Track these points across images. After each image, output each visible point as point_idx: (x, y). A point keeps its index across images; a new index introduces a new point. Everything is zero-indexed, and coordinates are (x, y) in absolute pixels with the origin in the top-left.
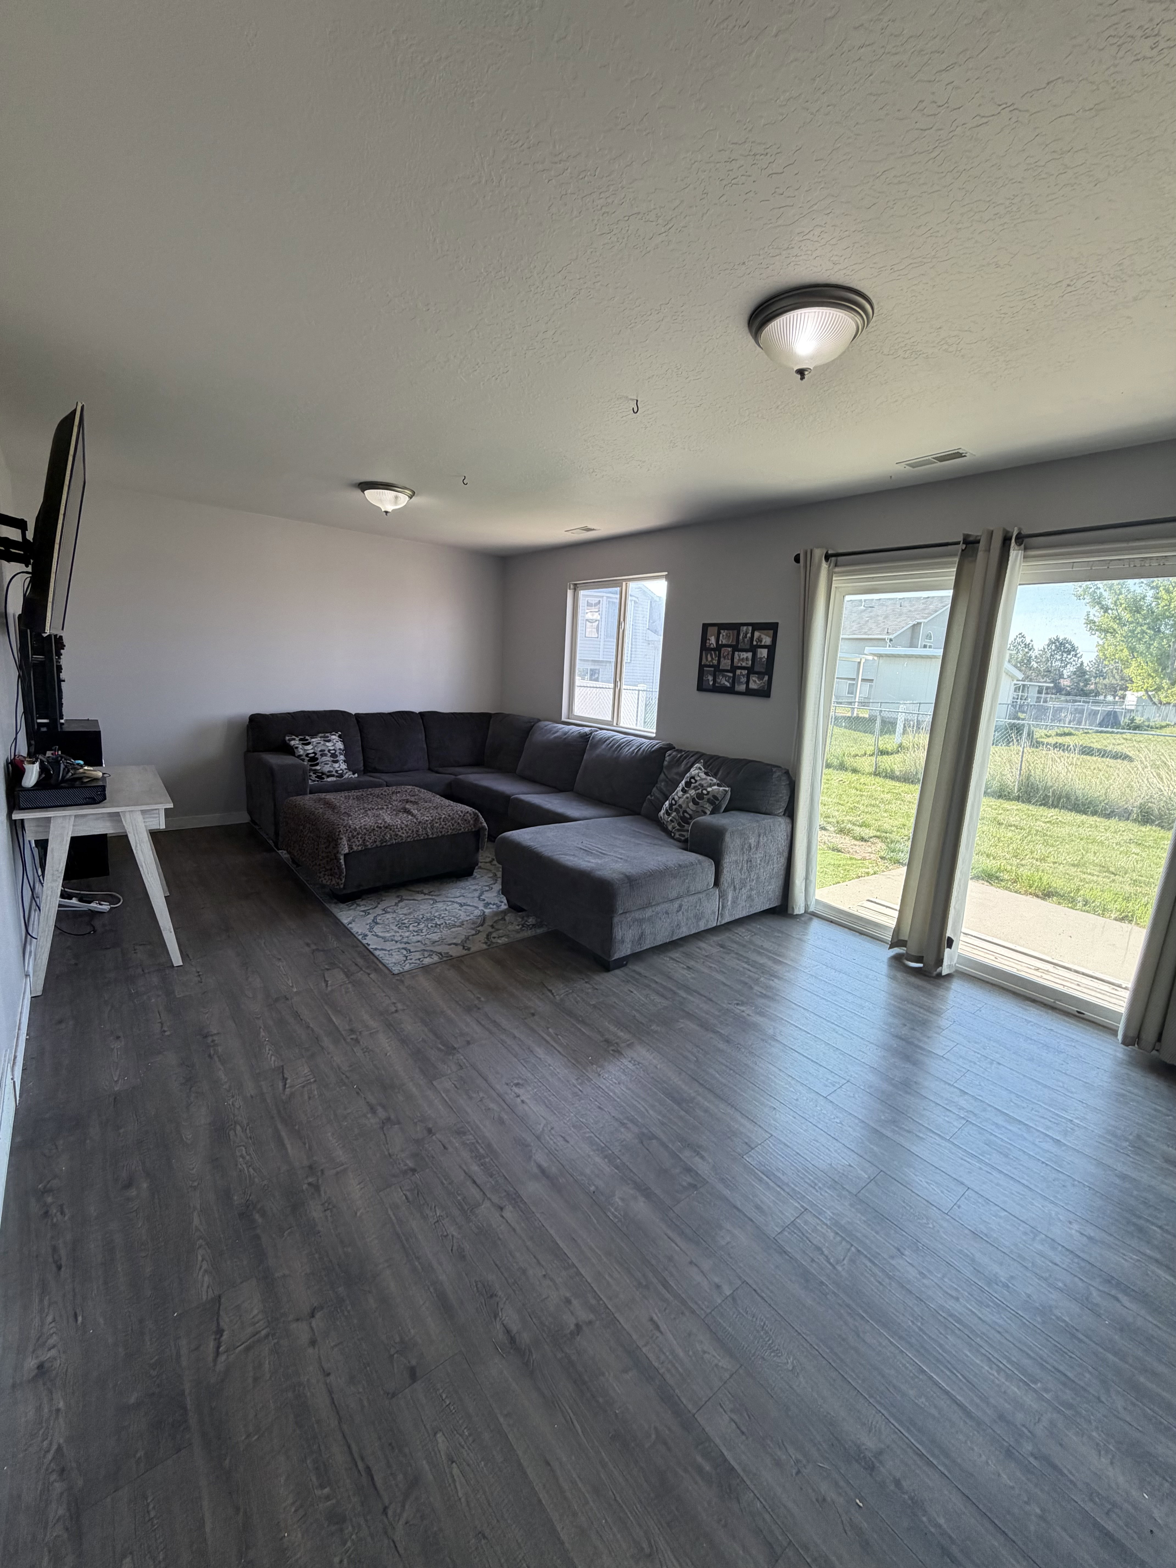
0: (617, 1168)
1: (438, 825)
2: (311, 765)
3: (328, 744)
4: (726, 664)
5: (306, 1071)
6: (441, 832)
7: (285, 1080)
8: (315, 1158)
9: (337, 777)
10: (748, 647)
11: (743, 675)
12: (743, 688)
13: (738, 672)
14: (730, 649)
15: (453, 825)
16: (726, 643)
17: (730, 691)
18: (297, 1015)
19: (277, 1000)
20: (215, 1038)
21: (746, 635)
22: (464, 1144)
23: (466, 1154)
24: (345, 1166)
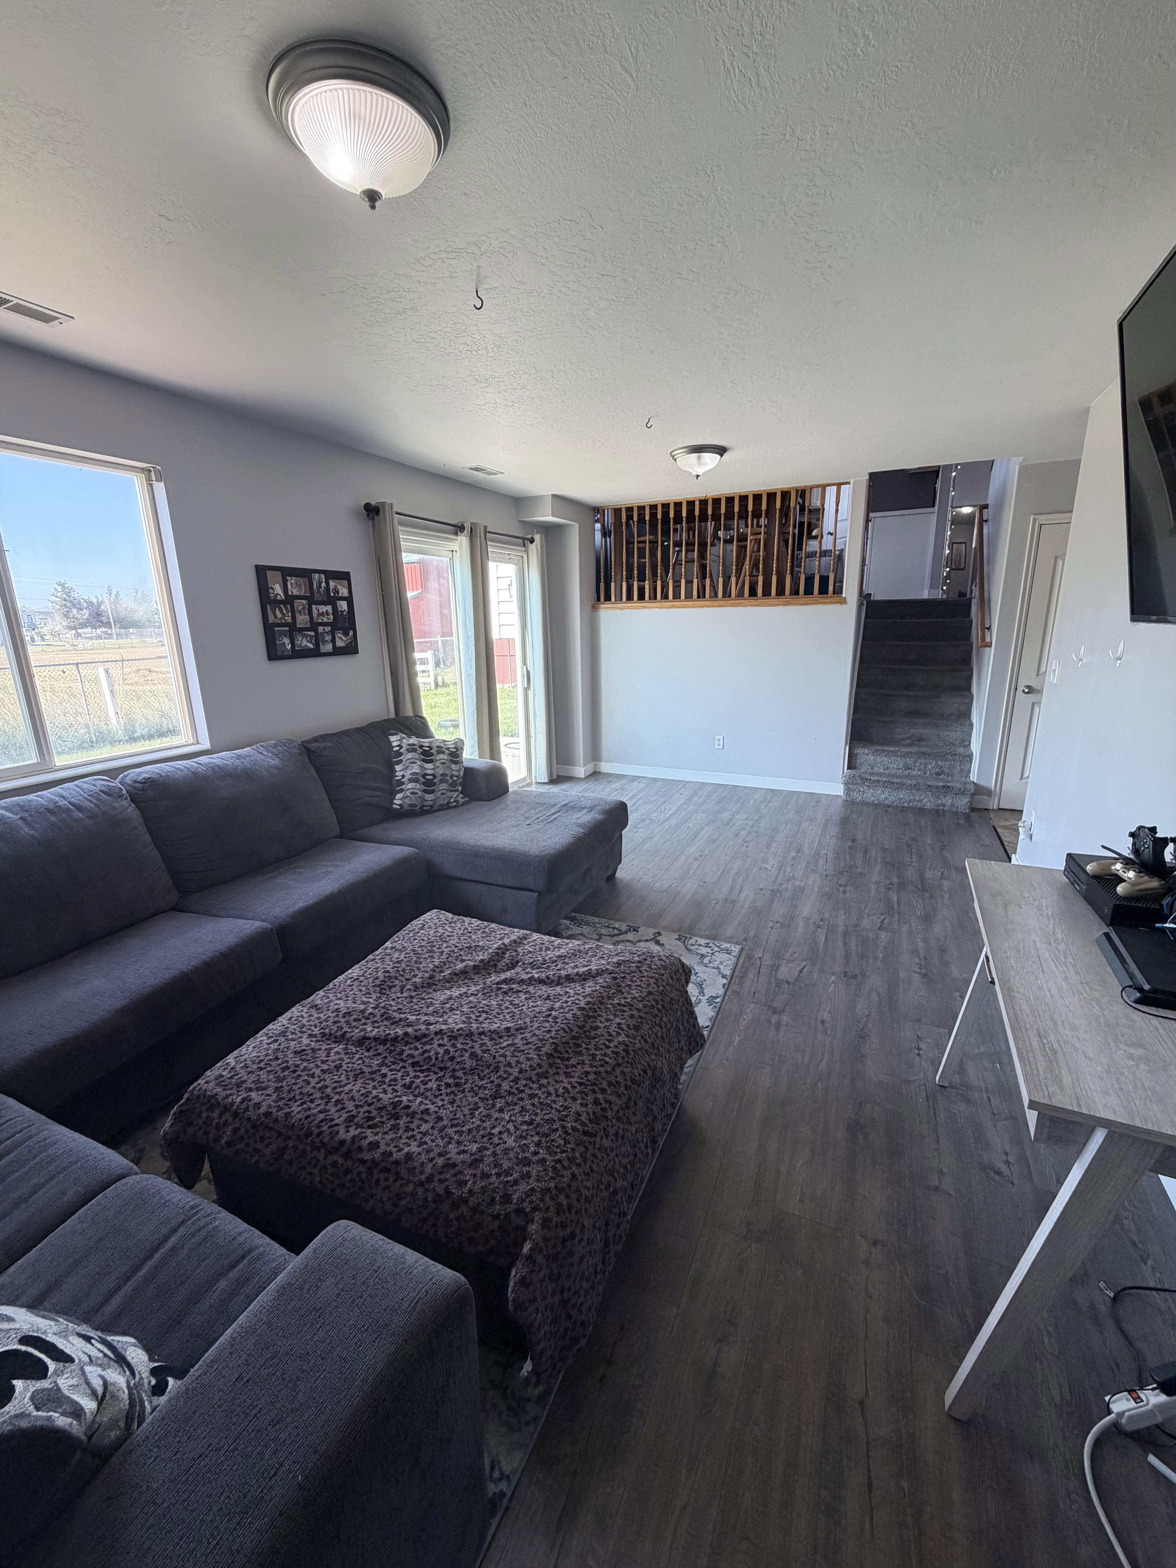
4: (302, 620)
10: (325, 599)
11: (327, 633)
12: (329, 648)
13: (321, 629)
14: (304, 602)
16: (298, 593)
17: (315, 653)
21: (320, 584)
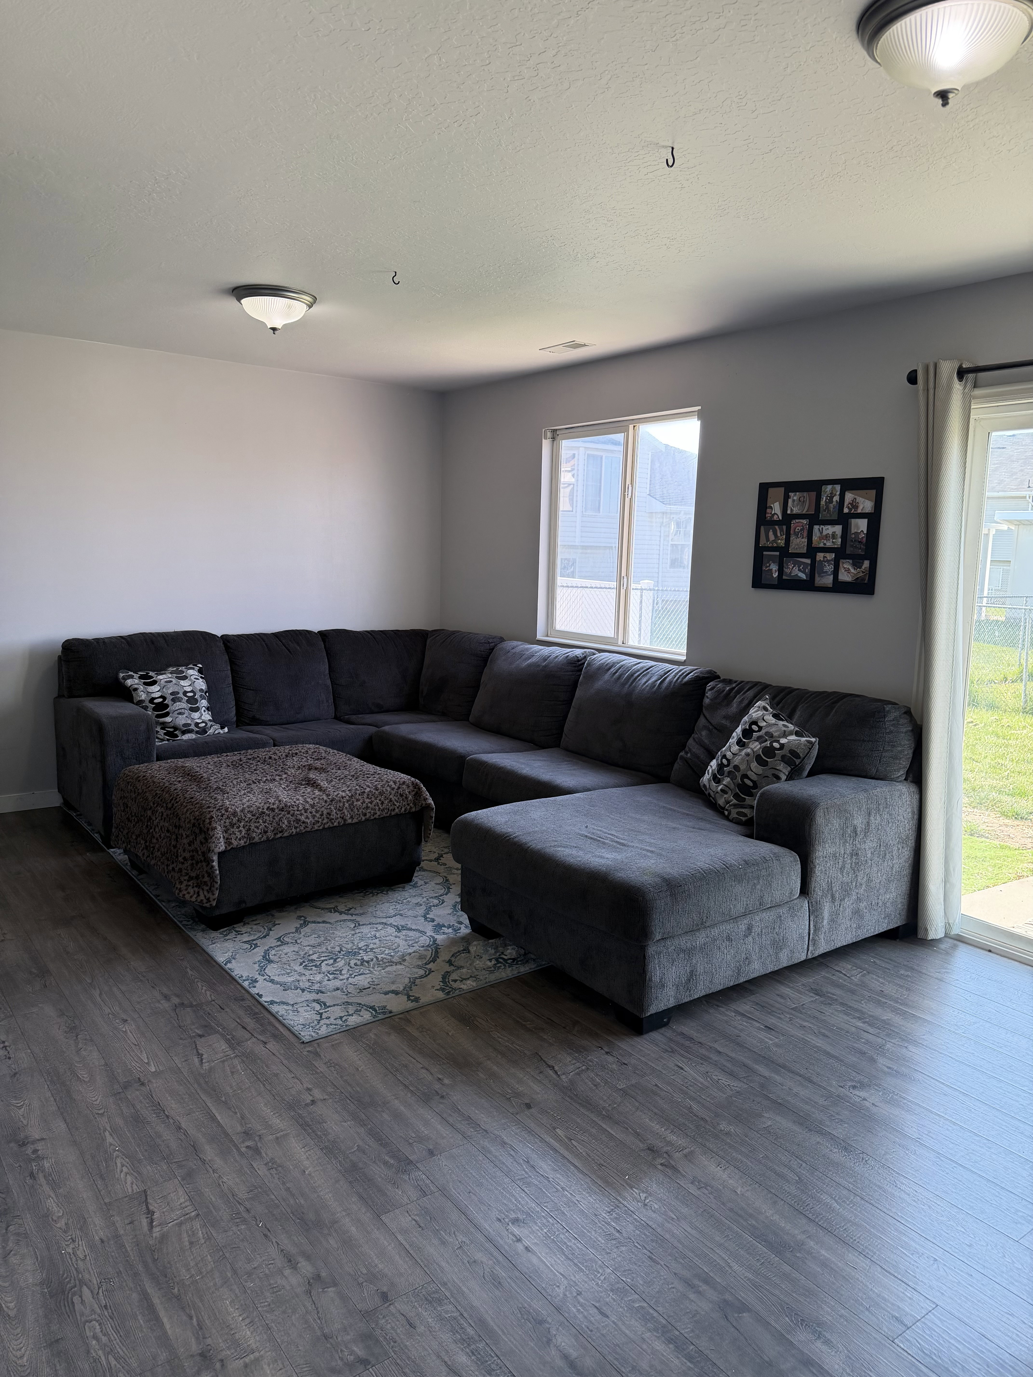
0: (690, 1358)
1: (359, 803)
2: (159, 716)
3: (182, 683)
4: (799, 544)
5: (182, 1200)
6: (365, 815)
7: (150, 1213)
8: (209, 1341)
9: (197, 732)
10: (835, 517)
11: (828, 561)
12: (828, 580)
13: (820, 556)
14: (805, 521)
15: (382, 803)
16: (799, 512)
17: (808, 586)
18: (159, 1109)
19: (126, 1086)
20: (39, 1146)
21: (832, 498)
22: (441, 1319)
23: (446, 1337)
24: (257, 1354)
